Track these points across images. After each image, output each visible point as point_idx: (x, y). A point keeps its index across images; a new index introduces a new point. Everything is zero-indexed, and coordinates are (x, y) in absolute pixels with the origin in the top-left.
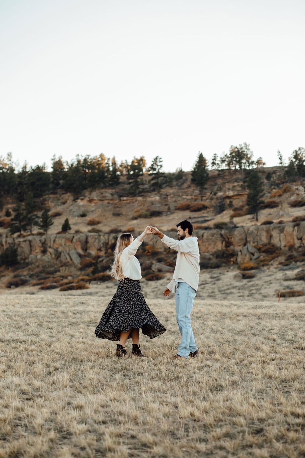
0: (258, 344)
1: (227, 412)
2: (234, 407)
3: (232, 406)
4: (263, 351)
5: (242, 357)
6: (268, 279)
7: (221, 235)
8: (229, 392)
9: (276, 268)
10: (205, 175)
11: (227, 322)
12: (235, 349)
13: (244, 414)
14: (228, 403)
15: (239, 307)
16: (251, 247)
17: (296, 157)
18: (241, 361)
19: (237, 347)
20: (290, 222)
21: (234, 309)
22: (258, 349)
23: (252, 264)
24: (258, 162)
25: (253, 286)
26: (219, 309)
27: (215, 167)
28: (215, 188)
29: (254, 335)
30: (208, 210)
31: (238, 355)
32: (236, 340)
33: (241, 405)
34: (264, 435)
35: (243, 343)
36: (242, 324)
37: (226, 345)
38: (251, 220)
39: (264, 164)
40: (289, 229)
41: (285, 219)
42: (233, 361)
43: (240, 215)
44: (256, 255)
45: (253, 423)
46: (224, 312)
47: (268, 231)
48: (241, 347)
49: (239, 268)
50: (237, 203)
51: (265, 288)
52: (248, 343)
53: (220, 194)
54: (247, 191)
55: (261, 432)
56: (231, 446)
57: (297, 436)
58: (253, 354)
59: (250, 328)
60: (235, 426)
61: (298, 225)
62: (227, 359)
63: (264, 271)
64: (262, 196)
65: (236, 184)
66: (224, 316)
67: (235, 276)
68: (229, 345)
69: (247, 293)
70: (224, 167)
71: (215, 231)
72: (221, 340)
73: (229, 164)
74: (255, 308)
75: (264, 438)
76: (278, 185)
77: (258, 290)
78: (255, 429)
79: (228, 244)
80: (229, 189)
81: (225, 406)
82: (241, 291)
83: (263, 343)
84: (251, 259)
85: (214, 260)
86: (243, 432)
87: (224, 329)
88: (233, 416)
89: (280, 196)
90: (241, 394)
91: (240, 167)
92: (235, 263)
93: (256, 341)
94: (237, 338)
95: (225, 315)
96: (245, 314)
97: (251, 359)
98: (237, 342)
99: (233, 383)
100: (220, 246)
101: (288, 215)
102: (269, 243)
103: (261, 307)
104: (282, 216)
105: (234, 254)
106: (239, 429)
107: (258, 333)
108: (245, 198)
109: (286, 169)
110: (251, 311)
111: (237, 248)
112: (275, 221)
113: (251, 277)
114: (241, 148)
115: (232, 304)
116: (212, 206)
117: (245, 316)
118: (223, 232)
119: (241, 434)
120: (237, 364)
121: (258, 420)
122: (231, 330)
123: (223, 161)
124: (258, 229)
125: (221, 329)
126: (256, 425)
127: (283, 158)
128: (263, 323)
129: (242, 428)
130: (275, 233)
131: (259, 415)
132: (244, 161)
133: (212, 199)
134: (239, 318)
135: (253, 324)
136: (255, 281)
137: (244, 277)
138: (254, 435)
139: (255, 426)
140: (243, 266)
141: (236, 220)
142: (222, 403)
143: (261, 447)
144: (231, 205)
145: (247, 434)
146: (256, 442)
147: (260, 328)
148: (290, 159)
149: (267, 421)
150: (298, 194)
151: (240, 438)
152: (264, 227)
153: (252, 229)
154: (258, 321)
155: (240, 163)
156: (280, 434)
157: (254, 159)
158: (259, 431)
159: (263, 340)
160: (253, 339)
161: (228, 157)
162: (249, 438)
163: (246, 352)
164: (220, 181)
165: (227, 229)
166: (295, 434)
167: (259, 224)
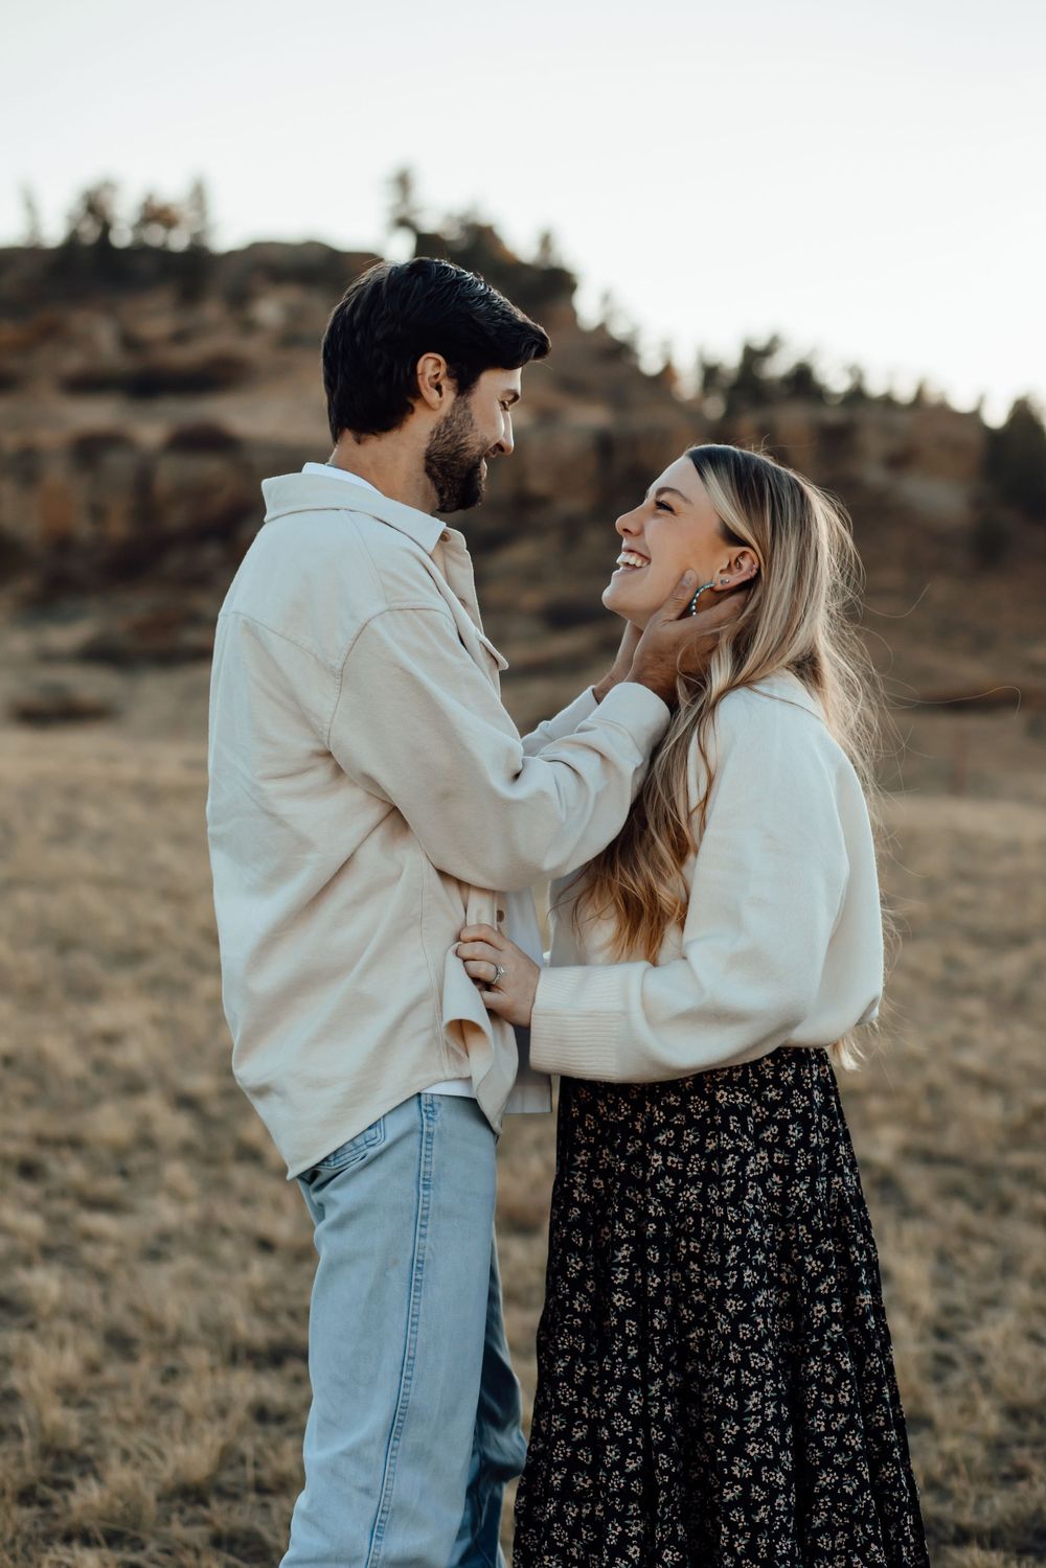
41: (45, 438)
61: (91, 464)
89: (25, 349)
101: (53, 421)
104: (31, 423)
150: (89, 350)
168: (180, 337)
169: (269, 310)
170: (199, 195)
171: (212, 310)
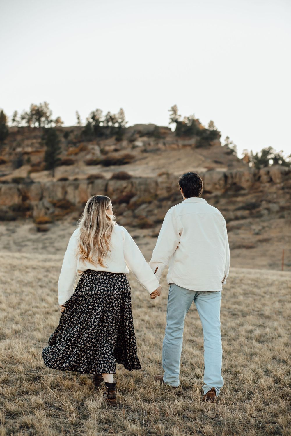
0: (44, 296)
1: (8, 359)
2: (15, 355)
3: (13, 354)
4: (48, 303)
5: (27, 307)
6: (62, 233)
7: (19, 190)
8: (12, 341)
9: (69, 223)
10: (5, 131)
11: (17, 273)
12: (21, 299)
13: (24, 362)
14: (9, 351)
15: (29, 259)
16: (46, 202)
17: (93, 118)
18: (26, 312)
19: (23, 298)
20: (84, 179)
21: (25, 262)
22: (43, 300)
23: (47, 218)
24: (57, 121)
25: (47, 239)
26: (10, 261)
27: (15, 124)
28: (15, 144)
29: (41, 287)
30: (7, 164)
31: (24, 306)
32: (23, 291)
33: (22, 354)
34: (41, 383)
35: (30, 294)
36: (30, 276)
37: (13, 296)
38: (48, 176)
39: (62, 123)
40: (83, 186)
41: (81, 177)
42: (18, 311)
43: (37, 171)
44: (51, 210)
45: (31, 371)
46: (15, 264)
47: (63, 188)
48: (27, 298)
49: (34, 222)
50: (35, 159)
51: (59, 242)
52: (34, 295)
53: (19, 150)
54: (45, 149)
55: (38, 379)
56: (8, 392)
57: (72, 384)
58: (38, 305)
59: (37, 280)
60: (14, 373)
61: (92, 183)
62: (12, 309)
63: (58, 226)
64: (59, 154)
65: (34, 141)
66: (13, 267)
67: (31, 230)
68: (16, 296)
69: (40, 245)
70: (24, 124)
71: (12, 185)
72: (8, 291)
73: (29, 121)
74: (45, 261)
75: (41, 385)
76: (74, 144)
77: (52, 243)
78: (33, 376)
79: (25, 198)
80: (28, 146)
81: (6, 354)
82: (35, 244)
83: (48, 295)
84: (46, 214)
85: (11, 214)
86: (21, 379)
87: (12, 280)
88: (13, 363)
89: (76, 154)
90: (22, 343)
91: (40, 124)
92: (31, 217)
93: (43, 292)
94: (25, 289)
95: (15, 266)
96: (34, 266)
97: (35, 310)
98: (24, 294)
99: (16, 332)
100: (16, 200)
101: (83, 172)
102: (64, 199)
103: (50, 260)
104: (78, 173)
105: (30, 208)
106: (17, 376)
107: (44, 285)
108: (42, 155)
109: (83, 129)
110: (41, 264)
111: (34, 203)
112: (71, 178)
113: (45, 231)
114: (41, 107)
115: (23, 257)
116: (11, 161)
117: (34, 268)
118: (20, 186)
119: (19, 381)
120: (21, 314)
121: (36, 368)
122: (20, 282)
123: (23, 118)
124: (54, 185)
125: (9, 280)
126: (34, 372)
127: (81, 118)
128: (50, 275)
129: (20, 376)
130: (70, 190)
131: (37, 363)
132: (43, 119)
133: (10, 154)
134: (29, 270)
135: (40, 276)
136: (49, 235)
137: (39, 230)
138: (31, 382)
139: (33, 374)
140: (38, 220)
141: (33, 175)
142: (3, 351)
143: (36, 393)
144: (29, 161)
145: (24, 381)
146: (33, 388)
147: (47, 280)
148: (87, 119)
149: (45, 369)
150: (93, 154)
151: (18, 385)
152: (60, 183)
153: (48, 185)
154: (46, 273)
155: (39, 120)
156: (56, 381)
157: (53, 117)
158: (36, 379)
159: (49, 292)
160: (40, 291)
161: (28, 115)
162: (26, 385)
163: (32, 303)
164: (19, 138)
165: (25, 183)
166: (70, 382)
167: (55, 180)
168: (116, 150)
169: (139, 143)
170: (122, 113)
171: (125, 143)
